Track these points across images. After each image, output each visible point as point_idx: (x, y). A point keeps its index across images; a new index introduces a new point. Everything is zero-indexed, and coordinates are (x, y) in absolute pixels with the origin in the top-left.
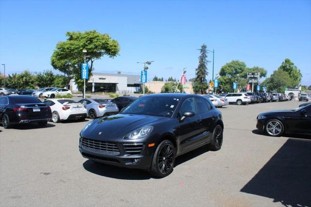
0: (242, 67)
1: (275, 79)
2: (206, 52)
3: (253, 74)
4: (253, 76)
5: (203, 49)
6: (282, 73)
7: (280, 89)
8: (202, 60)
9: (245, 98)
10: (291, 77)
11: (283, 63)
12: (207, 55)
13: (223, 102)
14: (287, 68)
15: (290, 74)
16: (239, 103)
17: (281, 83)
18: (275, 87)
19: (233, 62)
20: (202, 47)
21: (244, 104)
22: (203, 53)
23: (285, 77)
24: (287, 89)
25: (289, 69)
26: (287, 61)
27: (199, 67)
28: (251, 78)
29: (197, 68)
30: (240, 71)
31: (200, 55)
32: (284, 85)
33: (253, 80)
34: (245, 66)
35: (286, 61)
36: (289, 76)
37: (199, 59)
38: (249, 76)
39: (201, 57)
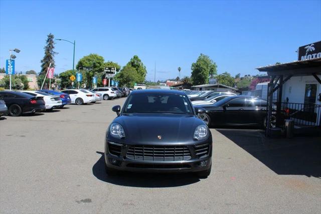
0: (100, 61)
1: (125, 74)
2: (53, 42)
3: (110, 69)
4: (109, 71)
5: (50, 39)
6: (131, 69)
7: (129, 84)
8: (48, 50)
9: (112, 93)
10: (138, 73)
11: (132, 59)
12: (54, 46)
13: (99, 97)
14: (135, 64)
15: (137, 70)
16: (106, 98)
17: (131, 78)
18: (125, 82)
19: (92, 56)
20: (49, 36)
21: (110, 98)
22: (50, 44)
23: (133, 73)
24: (136, 84)
25: (137, 65)
26: (136, 58)
27: (45, 59)
28: (107, 72)
29: (42, 59)
30: (99, 65)
31: (46, 45)
32: (133, 80)
33: (109, 74)
34: (103, 60)
35: (134, 57)
36: (136, 72)
37: (45, 50)
38: (106, 71)
39: (46, 47)
